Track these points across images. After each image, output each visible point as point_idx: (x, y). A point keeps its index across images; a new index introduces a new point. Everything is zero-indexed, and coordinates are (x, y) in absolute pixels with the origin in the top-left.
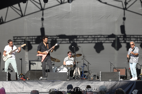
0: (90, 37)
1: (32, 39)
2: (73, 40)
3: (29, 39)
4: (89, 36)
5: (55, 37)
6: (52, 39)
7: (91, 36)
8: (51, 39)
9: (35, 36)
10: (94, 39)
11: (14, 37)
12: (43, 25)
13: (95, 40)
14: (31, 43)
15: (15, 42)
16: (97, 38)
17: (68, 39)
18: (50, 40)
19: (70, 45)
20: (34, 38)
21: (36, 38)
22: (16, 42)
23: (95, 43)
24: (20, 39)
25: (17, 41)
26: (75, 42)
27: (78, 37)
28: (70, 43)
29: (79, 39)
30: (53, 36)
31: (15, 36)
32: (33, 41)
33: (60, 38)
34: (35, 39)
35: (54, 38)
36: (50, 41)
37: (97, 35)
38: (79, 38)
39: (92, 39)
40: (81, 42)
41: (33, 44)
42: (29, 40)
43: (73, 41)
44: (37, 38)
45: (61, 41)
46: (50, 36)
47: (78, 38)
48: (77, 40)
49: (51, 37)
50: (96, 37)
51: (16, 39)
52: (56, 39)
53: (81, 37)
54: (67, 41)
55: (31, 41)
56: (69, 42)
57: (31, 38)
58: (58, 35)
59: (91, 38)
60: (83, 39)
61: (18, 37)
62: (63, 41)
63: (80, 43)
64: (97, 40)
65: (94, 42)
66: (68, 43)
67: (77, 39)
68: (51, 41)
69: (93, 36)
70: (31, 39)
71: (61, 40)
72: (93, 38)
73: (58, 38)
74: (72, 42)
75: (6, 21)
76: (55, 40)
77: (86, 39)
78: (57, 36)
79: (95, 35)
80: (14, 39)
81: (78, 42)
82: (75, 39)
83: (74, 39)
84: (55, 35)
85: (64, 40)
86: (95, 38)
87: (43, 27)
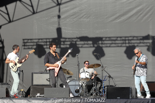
0: (119, 39)
1: (46, 42)
2: (98, 43)
3: (42, 42)
4: (117, 37)
5: (75, 40)
6: (71, 42)
7: (121, 37)
8: (69, 41)
10: (124, 42)
11: (24, 40)
12: (59, 25)
13: (126, 43)
14: (45, 47)
15: (24, 46)
16: (129, 40)
17: (91, 42)
18: (69, 43)
19: (93, 49)
20: (48, 40)
21: (51, 40)
22: (26, 46)
23: (126, 46)
24: (31, 42)
25: (28, 44)
26: (101, 45)
27: (104, 39)
28: (94, 47)
29: (106, 42)
31: (24, 38)
32: (47, 45)
33: (81, 40)
34: (49, 42)
35: (73, 41)
36: (68, 44)
37: (128, 37)
38: (106, 40)
39: (122, 42)
40: (108, 45)
41: (47, 48)
42: (43, 44)
43: (98, 45)
45: (82, 44)
46: (69, 38)
47: (104, 41)
48: (102, 44)
49: (69, 40)
50: (127, 39)
51: (26, 43)
52: (76, 42)
53: (107, 39)
54: (90, 44)
55: (45, 45)
56: (92, 45)
57: (45, 40)
58: (78, 36)
59: (121, 40)
60: (110, 42)
61: (28, 40)
62: (84, 44)
63: (107, 47)
64: (129, 43)
65: (124, 45)
66: (91, 47)
67: (103, 42)
68: (70, 45)
69: (124, 38)
70: (44, 42)
71: (82, 43)
72: (123, 40)
73: (79, 40)
74: (96, 46)
75: (14, 20)
76: (74, 43)
77: (114, 42)
78: (77, 38)
79: (126, 37)
80: (24, 43)
81: (103, 45)
82: (100, 42)
83: (98, 41)
84: (75, 37)
85: (86, 42)
86: (125, 40)
87: (60, 27)
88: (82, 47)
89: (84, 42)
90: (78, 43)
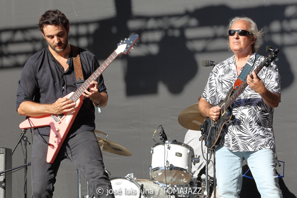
5: (179, 23)
6: (166, 31)
8: (160, 29)
9: (86, 24)
18: (157, 36)
21: (92, 28)
24: (25, 41)
26: (277, 39)
27: (290, 11)
30: (170, 16)
33: (202, 24)
34: (88, 35)
35: (172, 28)
36: (154, 42)
44: (96, 31)
45: (207, 39)
46: (157, 18)
47: (289, 19)
48: (282, 32)
49: (160, 23)
52: (182, 29)
58: (191, 8)
61: (15, 30)
62: (215, 37)
67: (287, 26)
68: (161, 43)
71: (207, 32)
73: (194, 22)
76: (177, 33)
78: (188, 14)
81: (288, 39)
82: (276, 26)
84: (180, 10)
88: (204, 51)
89: (215, 27)
90: (190, 33)
